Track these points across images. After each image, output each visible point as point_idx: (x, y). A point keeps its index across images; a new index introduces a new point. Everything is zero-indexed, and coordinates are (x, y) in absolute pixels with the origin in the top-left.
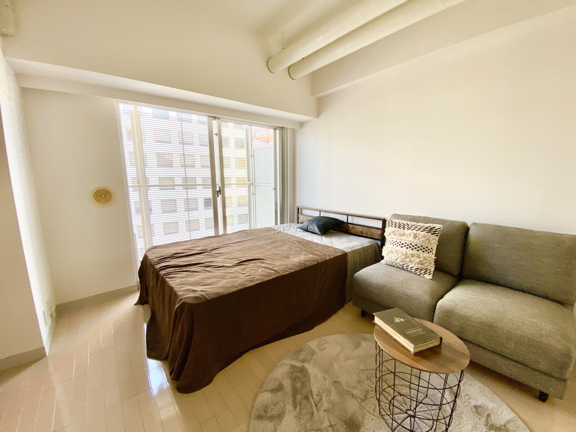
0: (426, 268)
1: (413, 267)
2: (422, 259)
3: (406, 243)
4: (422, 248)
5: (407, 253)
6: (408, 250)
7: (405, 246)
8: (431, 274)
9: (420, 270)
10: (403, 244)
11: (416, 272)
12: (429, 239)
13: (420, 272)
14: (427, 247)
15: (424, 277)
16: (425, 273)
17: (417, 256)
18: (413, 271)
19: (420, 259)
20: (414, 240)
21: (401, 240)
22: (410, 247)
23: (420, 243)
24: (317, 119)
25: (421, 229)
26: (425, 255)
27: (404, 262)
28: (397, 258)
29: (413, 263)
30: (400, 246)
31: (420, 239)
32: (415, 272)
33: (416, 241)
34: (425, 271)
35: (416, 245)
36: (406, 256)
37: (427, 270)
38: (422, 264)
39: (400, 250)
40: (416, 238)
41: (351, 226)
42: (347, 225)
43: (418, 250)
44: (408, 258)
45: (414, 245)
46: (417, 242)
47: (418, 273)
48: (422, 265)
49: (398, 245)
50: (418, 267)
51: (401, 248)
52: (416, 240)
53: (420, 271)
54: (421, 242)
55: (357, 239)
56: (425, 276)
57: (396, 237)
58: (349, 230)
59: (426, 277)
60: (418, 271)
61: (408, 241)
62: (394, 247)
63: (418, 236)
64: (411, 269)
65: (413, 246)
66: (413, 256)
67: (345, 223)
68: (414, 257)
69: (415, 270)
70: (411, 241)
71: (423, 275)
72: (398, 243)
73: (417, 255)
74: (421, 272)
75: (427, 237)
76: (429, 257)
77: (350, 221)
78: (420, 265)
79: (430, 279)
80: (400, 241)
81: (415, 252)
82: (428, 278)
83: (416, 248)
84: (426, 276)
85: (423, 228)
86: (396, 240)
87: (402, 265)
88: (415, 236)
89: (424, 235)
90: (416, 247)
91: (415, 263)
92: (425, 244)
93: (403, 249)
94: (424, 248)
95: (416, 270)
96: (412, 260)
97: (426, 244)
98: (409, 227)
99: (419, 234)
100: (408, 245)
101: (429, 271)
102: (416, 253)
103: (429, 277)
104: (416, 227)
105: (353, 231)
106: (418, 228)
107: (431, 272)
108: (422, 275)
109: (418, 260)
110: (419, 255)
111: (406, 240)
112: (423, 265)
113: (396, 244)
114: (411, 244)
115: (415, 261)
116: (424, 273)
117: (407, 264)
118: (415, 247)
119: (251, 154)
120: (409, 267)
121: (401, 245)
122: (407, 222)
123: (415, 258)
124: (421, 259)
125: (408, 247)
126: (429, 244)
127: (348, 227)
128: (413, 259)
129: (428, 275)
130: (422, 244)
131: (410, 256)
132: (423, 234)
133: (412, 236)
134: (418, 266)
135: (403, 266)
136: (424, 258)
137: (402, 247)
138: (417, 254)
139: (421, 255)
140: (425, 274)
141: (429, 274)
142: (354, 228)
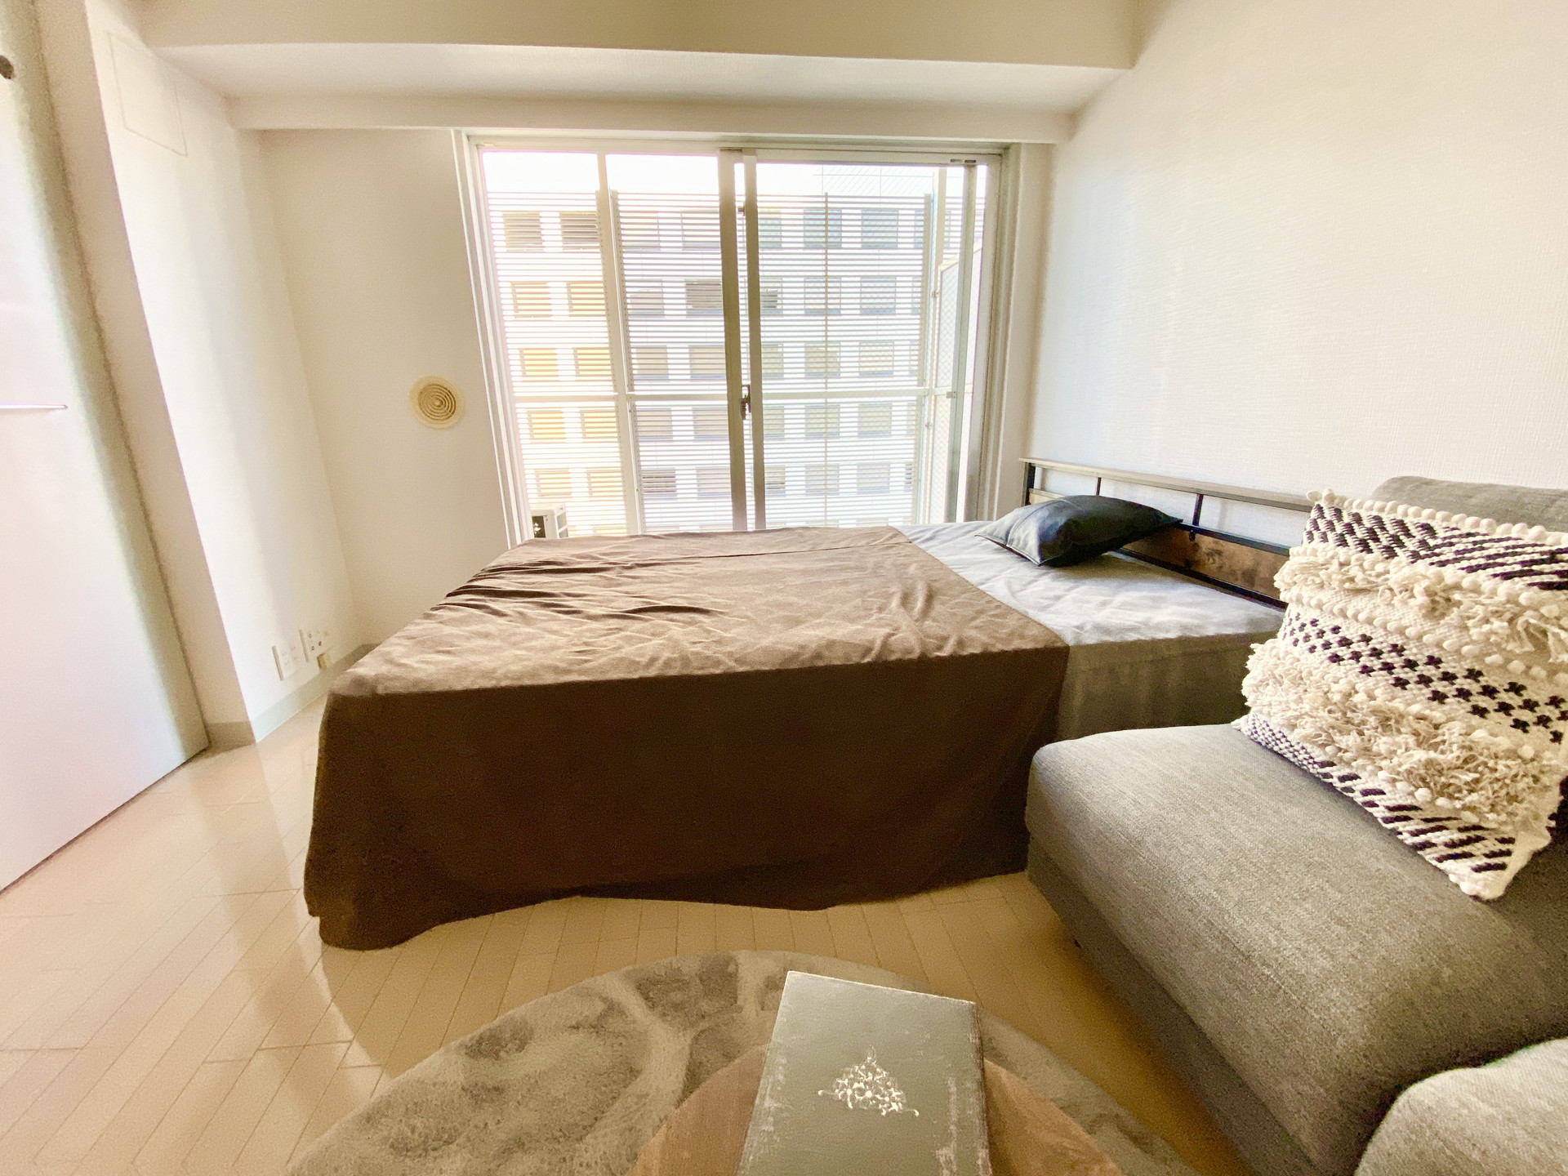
0: (1471, 818)
1: (1383, 793)
2: (1452, 755)
3: (1366, 639)
4: (1473, 687)
5: (1356, 699)
6: (1364, 683)
7: (1356, 656)
8: (1503, 867)
9: (1427, 820)
10: (1346, 642)
11: (1399, 825)
12: (1544, 633)
13: (1424, 832)
14: (1515, 688)
15: (1444, 874)
16: (1458, 850)
17: (1416, 734)
18: (1379, 813)
19: (1432, 754)
20: (1428, 625)
21: (1345, 617)
22: (1388, 667)
23: (1465, 649)
24: (1130, 72)
25: (1510, 559)
26: (1479, 735)
27: (1328, 749)
28: (1297, 718)
29: (1381, 769)
30: (1329, 653)
31: (1470, 623)
32: (1390, 826)
33: (1443, 636)
34: (1457, 836)
35: (1433, 661)
36: (1349, 714)
37: (1479, 833)
38: (1445, 790)
39: (1316, 676)
40: (1443, 615)
41: (1206, 543)
42: (1192, 537)
43: (1439, 697)
44: (1354, 733)
45: (1421, 659)
46: (1442, 641)
47: (1406, 835)
48: (1441, 794)
49: (1319, 643)
50: (1409, 802)
51: (1327, 662)
52: (1441, 631)
53: (1423, 826)
54: (1473, 642)
55: (1200, 599)
56: (1447, 865)
57: (1325, 596)
58: (1197, 563)
59: (1452, 878)
60: (1412, 826)
61: (1385, 629)
62: (1296, 651)
63: (1458, 604)
64: (1370, 798)
65: (1411, 664)
66: (1387, 722)
67: (1186, 528)
68: (1399, 731)
69: (1388, 814)
70: (1401, 631)
71: (1440, 860)
72: (1321, 634)
73: (1422, 726)
74: (1431, 837)
75: (1529, 617)
76: (1513, 754)
77: (1209, 519)
78: (1422, 795)
79: (1476, 898)
80: (1338, 622)
81: (1414, 702)
82: (1467, 888)
83: (1425, 680)
84: (1459, 870)
85: (1519, 558)
86: (1315, 614)
87: (1323, 765)
88: (1439, 604)
89: (1512, 600)
90: (1431, 671)
91: (1393, 770)
92: (1503, 667)
93: (1339, 675)
94: (1489, 691)
95: (1401, 812)
96: (1375, 748)
97: (1508, 661)
98: (1432, 542)
99: (1476, 590)
100: (1376, 653)
101: (1492, 845)
102: (1415, 708)
103: (1476, 882)
104: (1479, 546)
105: (1210, 567)
106: (1486, 553)
107: (1508, 853)
108: (1429, 855)
109: (1421, 755)
110: (1437, 727)
111: (1370, 621)
112: (1451, 797)
113: (1307, 638)
114: (1397, 649)
115: (1395, 760)
116: (1452, 845)
117: (1348, 764)
118: (1422, 669)
119: (932, 290)
120: (1359, 786)
121: (1335, 649)
122: (1432, 517)
123: (1400, 739)
124: (1441, 757)
125: (1376, 664)
126: (1536, 670)
127: (1196, 547)
128: (1382, 744)
129: (1478, 869)
130: (1479, 658)
131: (1372, 721)
132: (1501, 596)
133: (1421, 599)
134: (1411, 794)
135: (1327, 770)
136: (1466, 754)
137: (1336, 659)
138: (1420, 718)
139: (1453, 732)
140: (1455, 857)
141: (1484, 861)
142: (1219, 553)
